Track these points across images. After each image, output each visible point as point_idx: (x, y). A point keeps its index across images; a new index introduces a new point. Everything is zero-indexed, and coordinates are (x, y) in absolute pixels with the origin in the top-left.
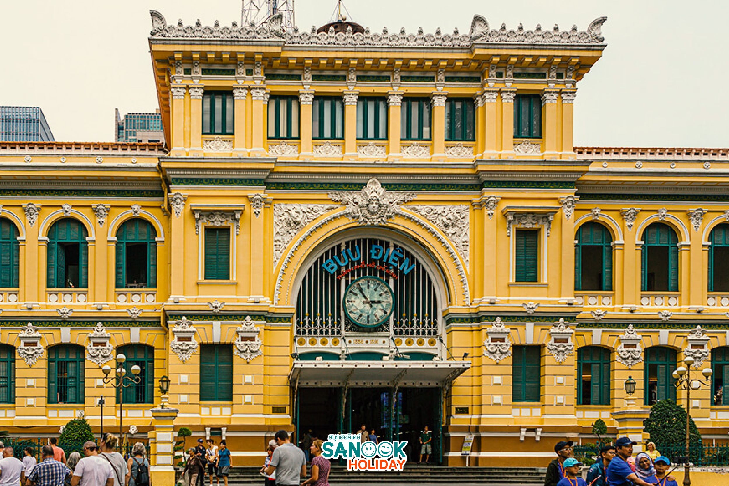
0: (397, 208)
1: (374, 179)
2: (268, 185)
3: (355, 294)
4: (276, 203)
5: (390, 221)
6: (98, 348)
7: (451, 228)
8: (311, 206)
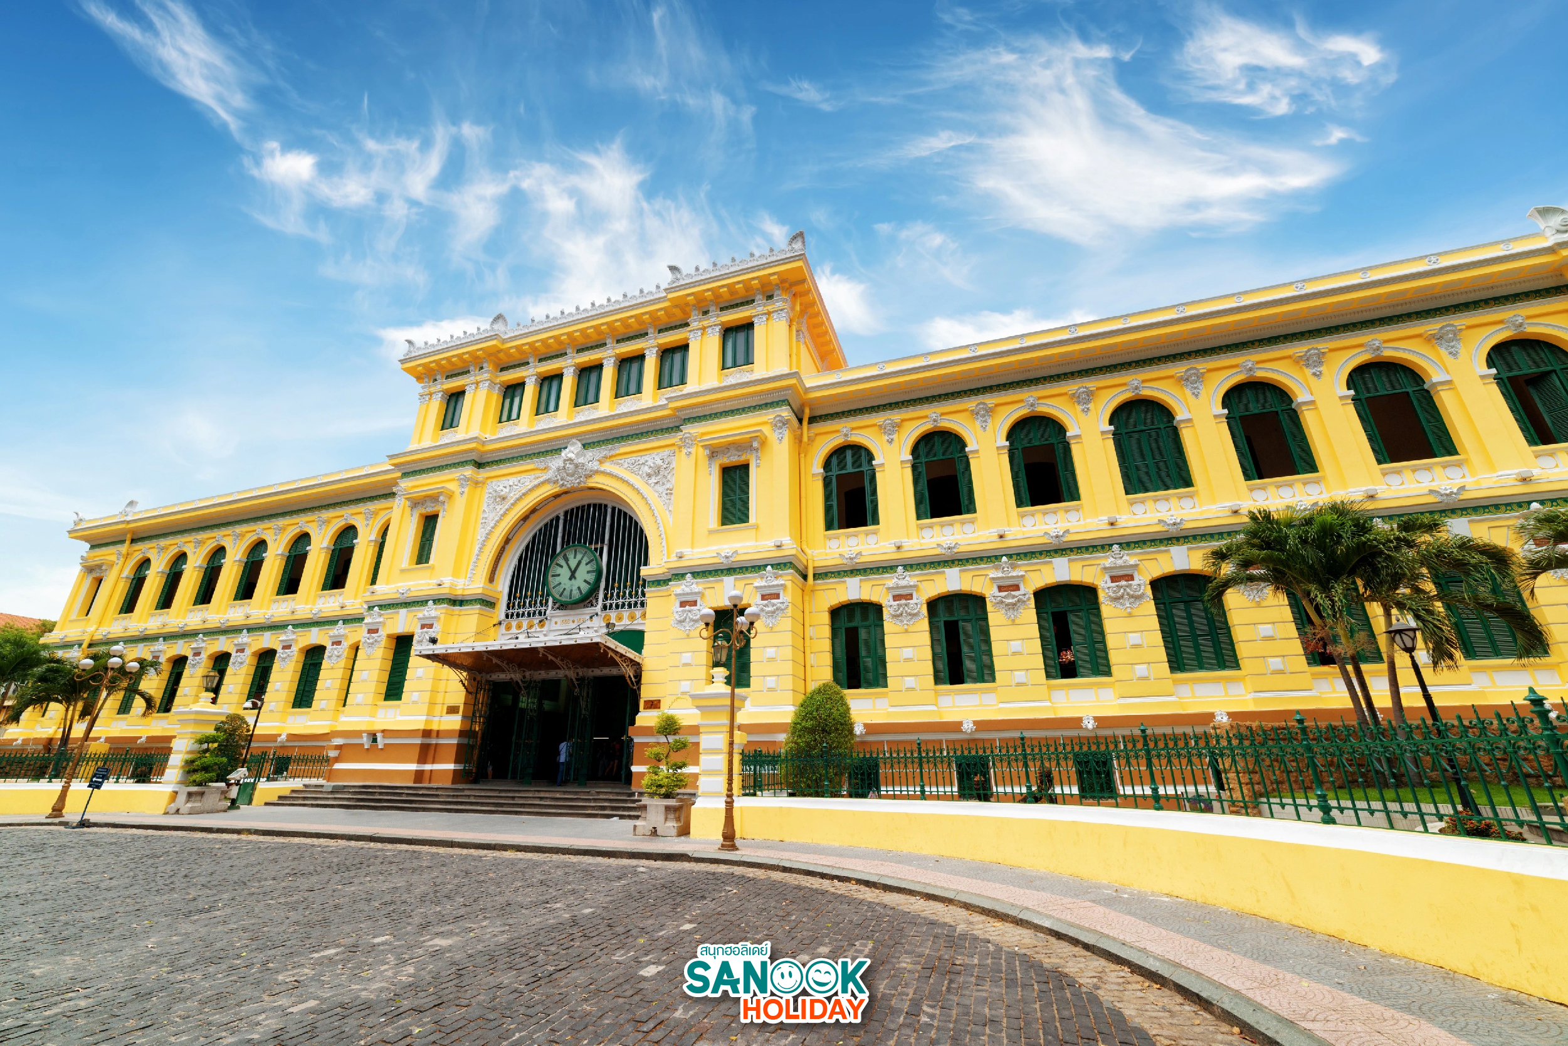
0: (595, 466)
1: (574, 440)
2: (479, 465)
3: (562, 567)
4: (489, 481)
5: (591, 480)
7: (653, 478)
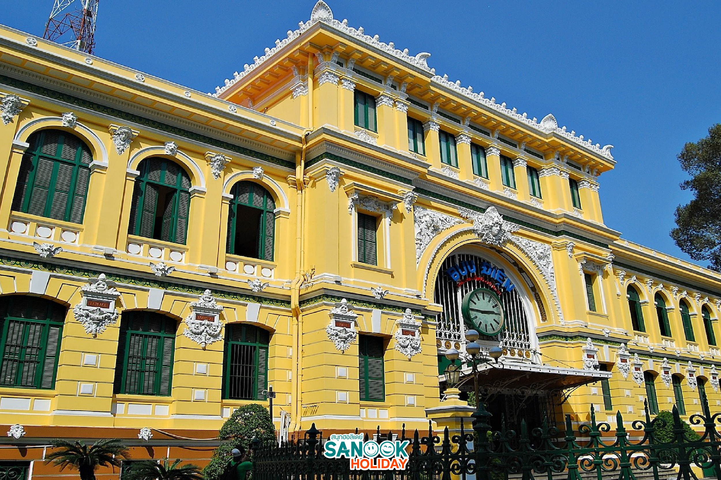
6: (203, 322)
8: (445, 217)
